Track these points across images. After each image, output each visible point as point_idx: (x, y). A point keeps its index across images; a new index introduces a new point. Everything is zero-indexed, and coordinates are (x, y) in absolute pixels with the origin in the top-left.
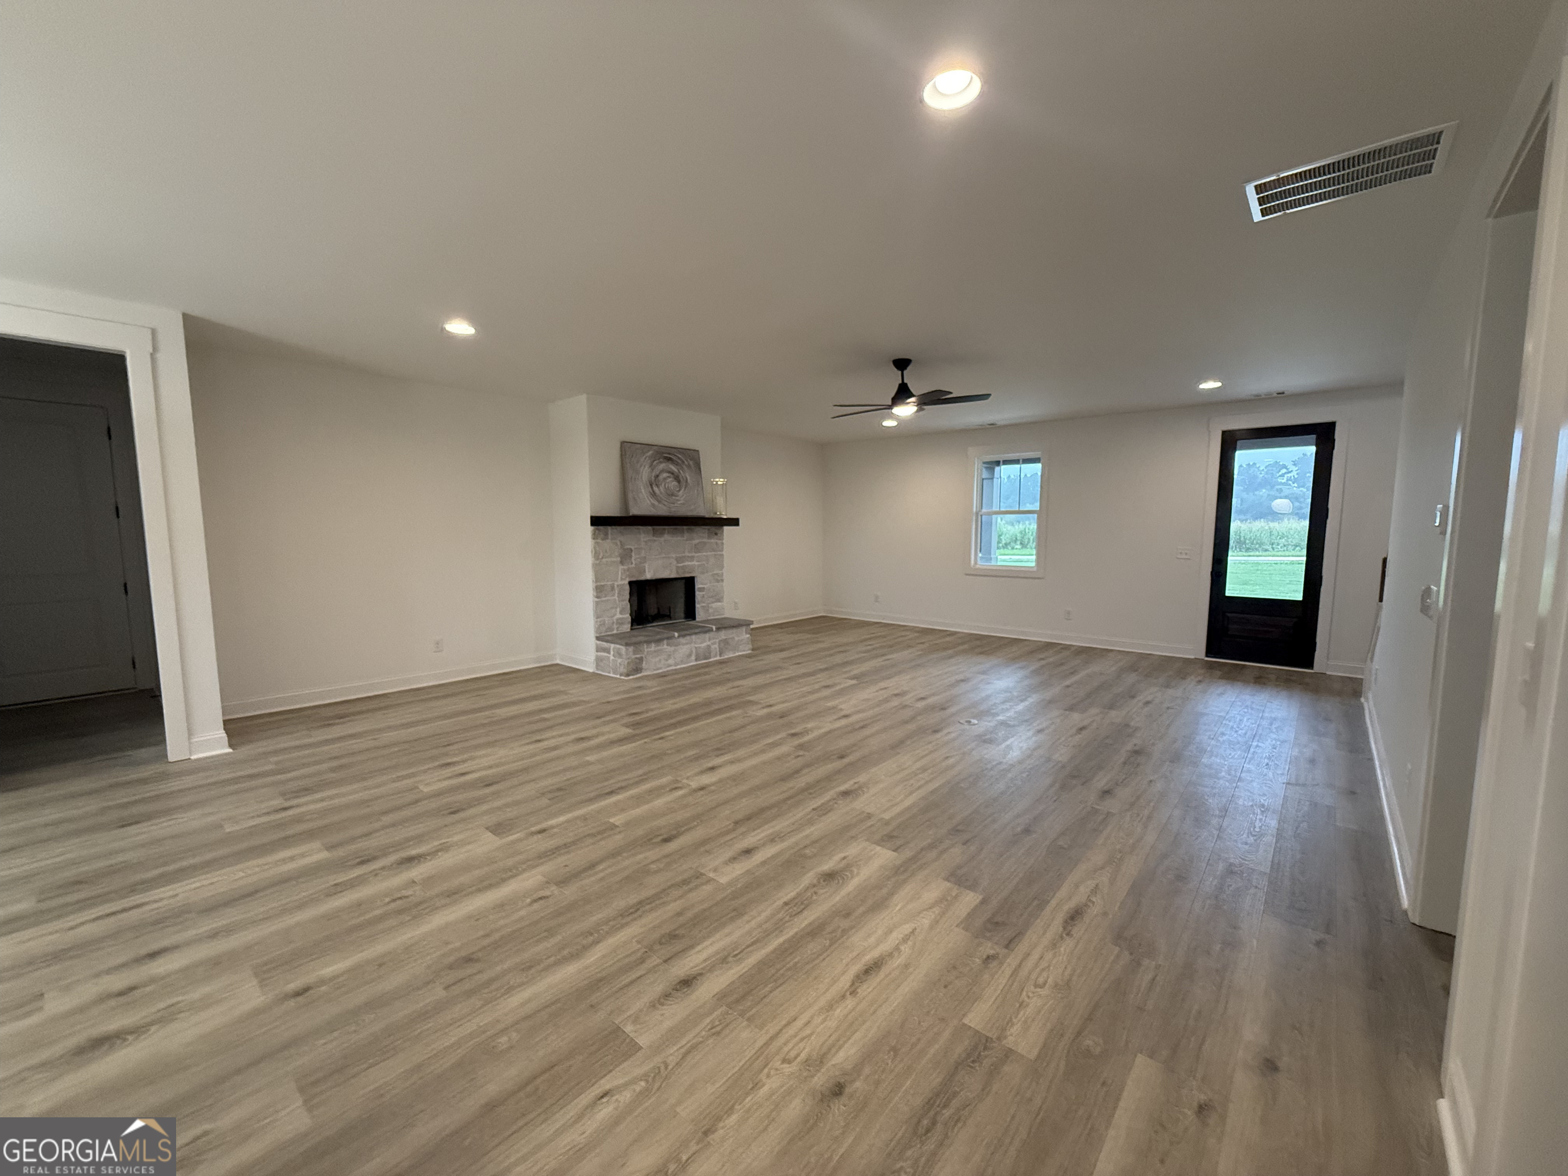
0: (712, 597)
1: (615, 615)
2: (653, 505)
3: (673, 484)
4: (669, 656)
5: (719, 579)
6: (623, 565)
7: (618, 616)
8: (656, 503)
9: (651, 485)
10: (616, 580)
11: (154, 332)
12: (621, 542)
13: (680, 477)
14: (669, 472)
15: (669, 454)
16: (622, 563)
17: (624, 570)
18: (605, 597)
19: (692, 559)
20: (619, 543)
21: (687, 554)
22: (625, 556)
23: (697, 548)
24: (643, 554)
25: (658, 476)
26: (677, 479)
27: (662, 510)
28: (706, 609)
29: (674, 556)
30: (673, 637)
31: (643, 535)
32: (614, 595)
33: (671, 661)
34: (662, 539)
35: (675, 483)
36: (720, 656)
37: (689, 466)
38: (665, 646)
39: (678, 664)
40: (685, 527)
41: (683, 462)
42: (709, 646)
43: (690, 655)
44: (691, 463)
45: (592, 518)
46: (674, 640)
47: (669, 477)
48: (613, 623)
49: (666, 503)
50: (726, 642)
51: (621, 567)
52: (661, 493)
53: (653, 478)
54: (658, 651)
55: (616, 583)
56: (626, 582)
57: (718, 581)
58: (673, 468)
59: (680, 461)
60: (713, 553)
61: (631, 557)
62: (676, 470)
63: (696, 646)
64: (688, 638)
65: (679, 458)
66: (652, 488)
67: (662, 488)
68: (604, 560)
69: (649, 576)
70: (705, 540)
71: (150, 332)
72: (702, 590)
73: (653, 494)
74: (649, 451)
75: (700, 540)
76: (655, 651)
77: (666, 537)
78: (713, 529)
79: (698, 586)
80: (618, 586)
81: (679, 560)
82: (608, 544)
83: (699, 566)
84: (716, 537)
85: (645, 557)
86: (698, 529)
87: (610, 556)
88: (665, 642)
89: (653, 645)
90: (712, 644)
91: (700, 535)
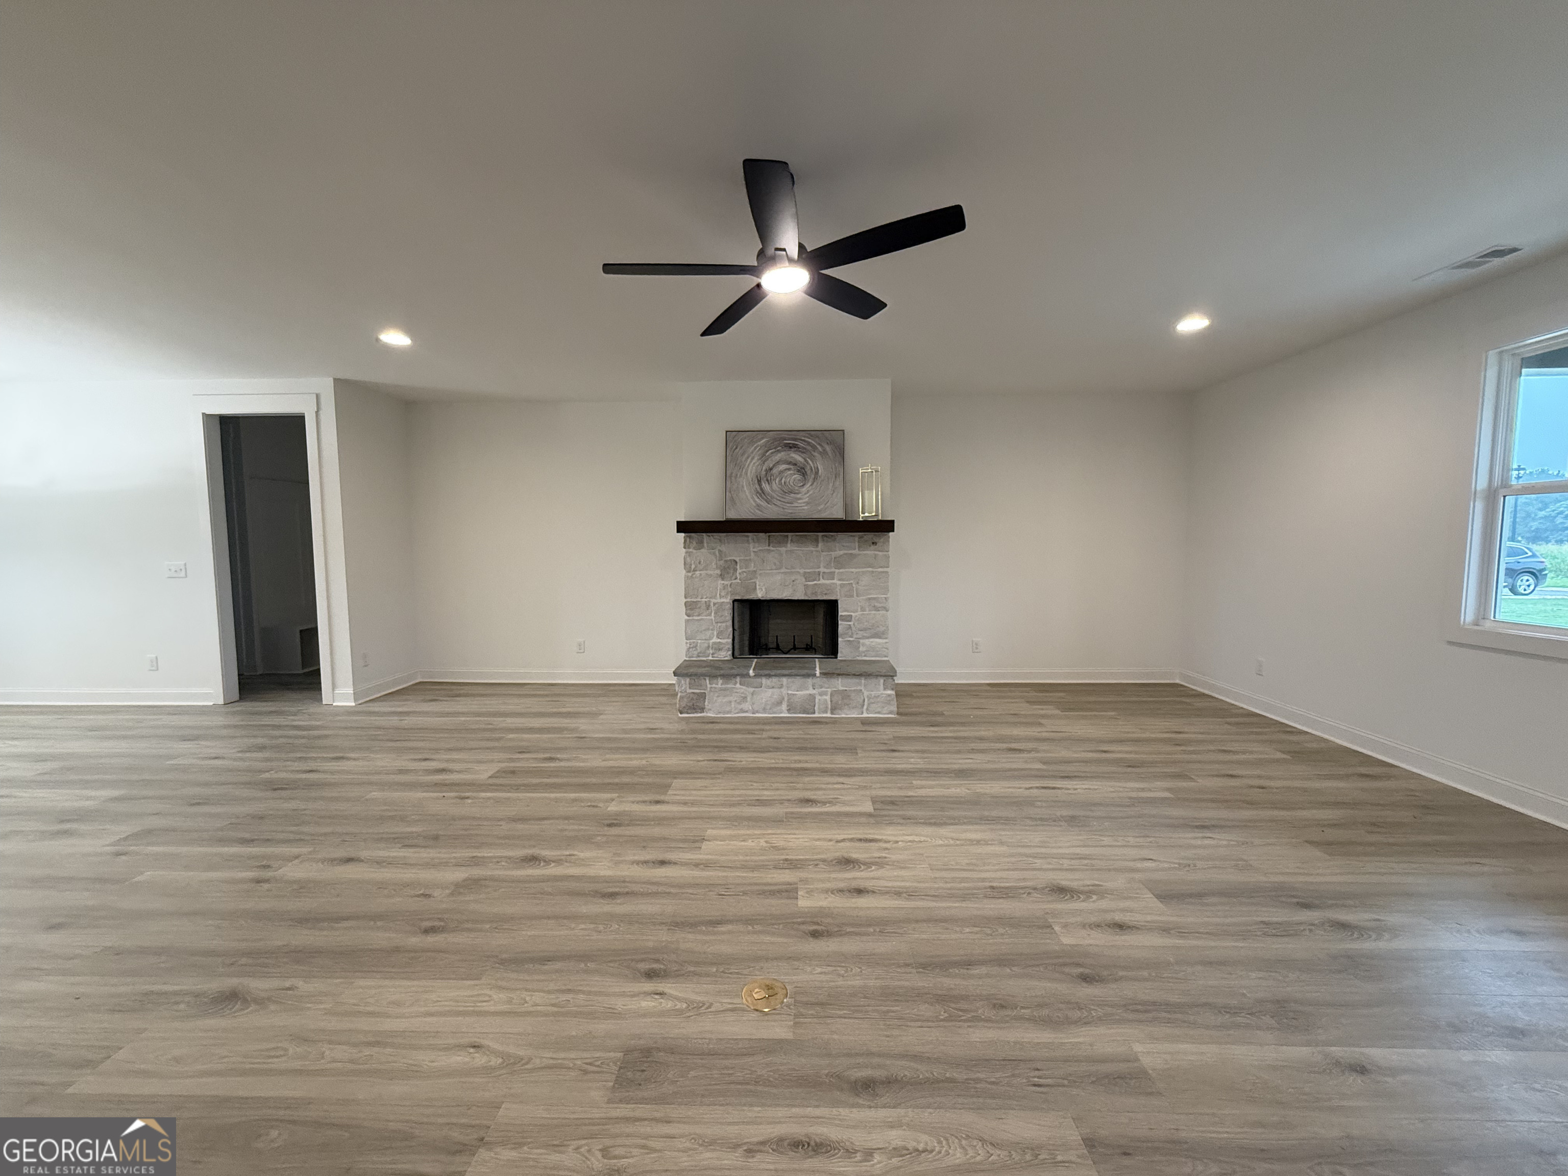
0: (865, 630)
1: (711, 638)
2: (758, 506)
3: (793, 477)
4: (745, 699)
5: (880, 606)
6: (723, 579)
7: (715, 640)
8: (764, 504)
9: (759, 481)
10: (715, 597)
11: (318, 397)
12: (720, 551)
13: (808, 469)
14: (790, 463)
15: (795, 440)
16: (722, 577)
17: (725, 587)
18: (699, 615)
19: (831, 576)
20: (717, 553)
21: (822, 570)
22: (728, 569)
23: (839, 563)
24: (752, 568)
25: (771, 469)
26: (802, 471)
27: (772, 512)
28: (855, 645)
29: (802, 571)
30: (748, 675)
31: (751, 546)
32: (710, 615)
33: (746, 706)
34: (783, 549)
35: (797, 477)
36: (832, 713)
37: (824, 453)
38: (738, 685)
39: (757, 712)
40: (820, 534)
41: (814, 448)
42: (812, 697)
43: (780, 703)
44: (828, 448)
45: (678, 523)
46: (747, 679)
47: (789, 469)
48: (709, 647)
49: (778, 503)
50: (845, 695)
51: (720, 582)
52: (772, 490)
53: (763, 473)
54: (725, 690)
55: (713, 601)
56: (728, 600)
57: (877, 609)
58: (797, 457)
59: (809, 448)
60: (870, 569)
61: (735, 570)
62: (802, 460)
63: (790, 692)
64: (775, 680)
65: (809, 443)
66: (760, 485)
67: (775, 486)
68: (698, 573)
69: (760, 594)
70: (856, 552)
71: (315, 396)
72: (849, 619)
73: (762, 493)
74: (763, 438)
75: (846, 552)
76: (721, 690)
77: (790, 546)
78: (869, 536)
79: (841, 613)
80: (714, 604)
81: (807, 576)
82: (703, 554)
83: (842, 586)
84: (873, 547)
85: (755, 571)
86: (840, 535)
87: (705, 568)
88: (738, 679)
89: (720, 681)
90: (821, 694)
91: (845, 545)
